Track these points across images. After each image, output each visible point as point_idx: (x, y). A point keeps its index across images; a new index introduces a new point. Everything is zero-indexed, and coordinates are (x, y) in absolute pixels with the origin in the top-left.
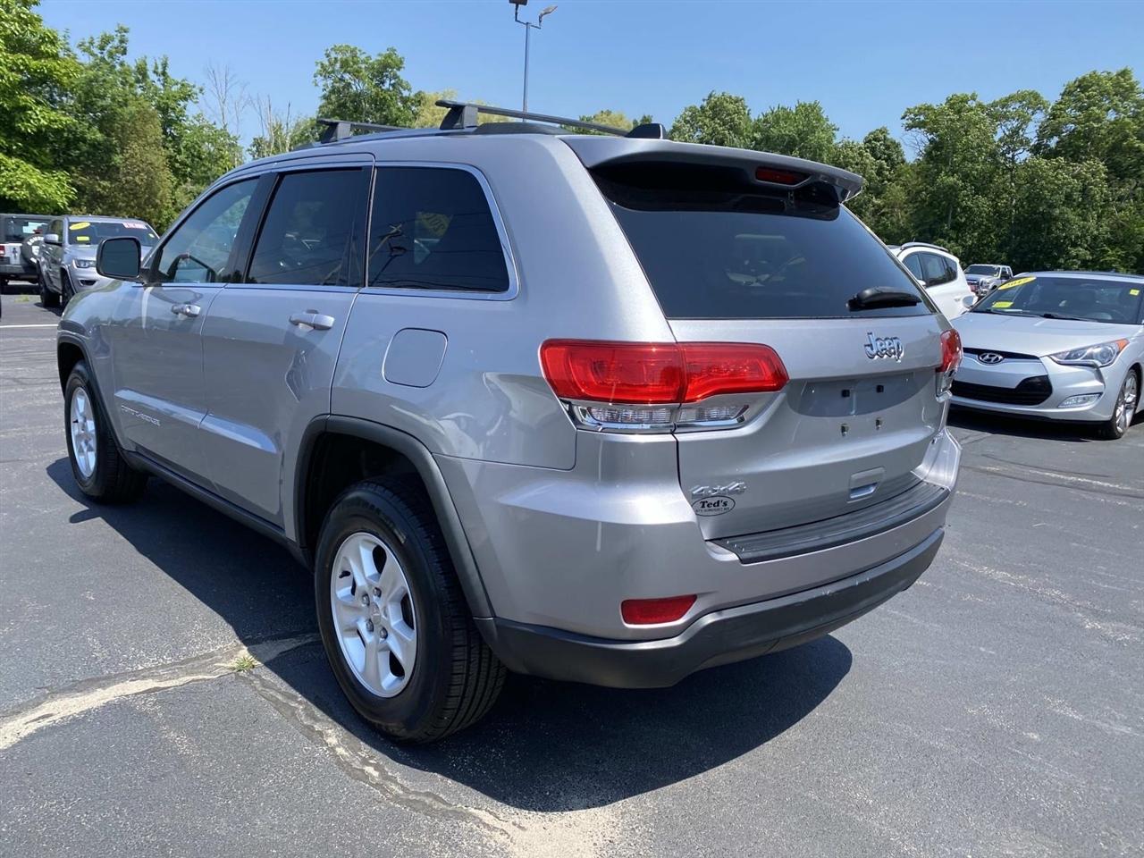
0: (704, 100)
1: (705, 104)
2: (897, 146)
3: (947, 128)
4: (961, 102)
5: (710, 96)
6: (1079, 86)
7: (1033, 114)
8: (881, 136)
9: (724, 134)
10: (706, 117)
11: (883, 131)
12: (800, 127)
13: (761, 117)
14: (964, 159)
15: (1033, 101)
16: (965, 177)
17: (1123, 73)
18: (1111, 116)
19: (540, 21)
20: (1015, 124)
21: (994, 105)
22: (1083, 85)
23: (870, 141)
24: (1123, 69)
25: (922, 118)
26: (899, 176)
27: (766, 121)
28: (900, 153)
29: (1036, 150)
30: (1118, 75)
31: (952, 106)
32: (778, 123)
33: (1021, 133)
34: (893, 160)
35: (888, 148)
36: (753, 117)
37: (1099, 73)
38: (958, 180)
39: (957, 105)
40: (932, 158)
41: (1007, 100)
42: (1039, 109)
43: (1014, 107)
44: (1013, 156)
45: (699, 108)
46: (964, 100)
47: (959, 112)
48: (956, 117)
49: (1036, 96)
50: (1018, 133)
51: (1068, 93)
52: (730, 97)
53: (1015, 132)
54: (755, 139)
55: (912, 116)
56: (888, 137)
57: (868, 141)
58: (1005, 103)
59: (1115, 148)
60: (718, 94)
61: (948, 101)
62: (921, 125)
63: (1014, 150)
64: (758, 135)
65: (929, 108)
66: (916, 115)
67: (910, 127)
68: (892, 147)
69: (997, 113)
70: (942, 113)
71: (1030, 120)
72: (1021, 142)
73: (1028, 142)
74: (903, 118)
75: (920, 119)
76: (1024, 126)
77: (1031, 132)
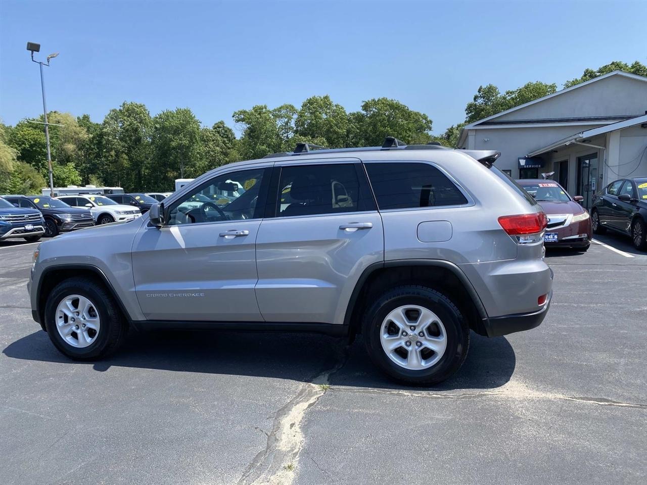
0: (121, 106)
1: (122, 108)
2: (230, 130)
3: (255, 122)
4: (260, 109)
5: (124, 104)
6: (309, 103)
7: (292, 115)
8: (221, 126)
9: (138, 125)
10: (125, 116)
11: (222, 123)
12: (181, 121)
13: (157, 116)
14: (267, 137)
15: (291, 108)
16: (269, 146)
17: (326, 97)
18: (324, 116)
19: (48, 62)
20: (286, 120)
21: (275, 110)
22: (311, 102)
23: (216, 128)
24: (326, 95)
25: (242, 116)
26: (235, 145)
27: (161, 118)
28: (233, 134)
29: (296, 132)
30: (324, 98)
31: (256, 111)
32: (168, 119)
33: (289, 124)
34: (230, 137)
35: (226, 131)
36: (152, 115)
37: (316, 97)
38: (266, 147)
39: (259, 110)
40: (251, 136)
41: (280, 108)
42: (294, 113)
43: (283, 112)
44: (287, 135)
45: (118, 110)
46: (261, 108)
47: (260, 114)
48: (259, 116)
49: (292, 107)
50: (287, 124)
51: (304, 105)
52: (136, 104)
53: (287, 123)
54: (156, 128)
55: (237, 115)
56: (225, 125)
57: (215, 128)
58: (280, 110)
59: (328, 131)
60: (129, 102)
61: (254, 109)
62: (243, 120)
63: (288, 132)
64: (158, 126)
65: (245, 112)
66: (239, 115)
67: (238, 121)
68: (228, 131)
69: (277, 114)
70: (252, 114)
71: (292, 118)
72: (290, 128)
73: (293, 128)
74: (233, 117)
75: (242, 117)
76: (290, 121)
77: (292, 124)
